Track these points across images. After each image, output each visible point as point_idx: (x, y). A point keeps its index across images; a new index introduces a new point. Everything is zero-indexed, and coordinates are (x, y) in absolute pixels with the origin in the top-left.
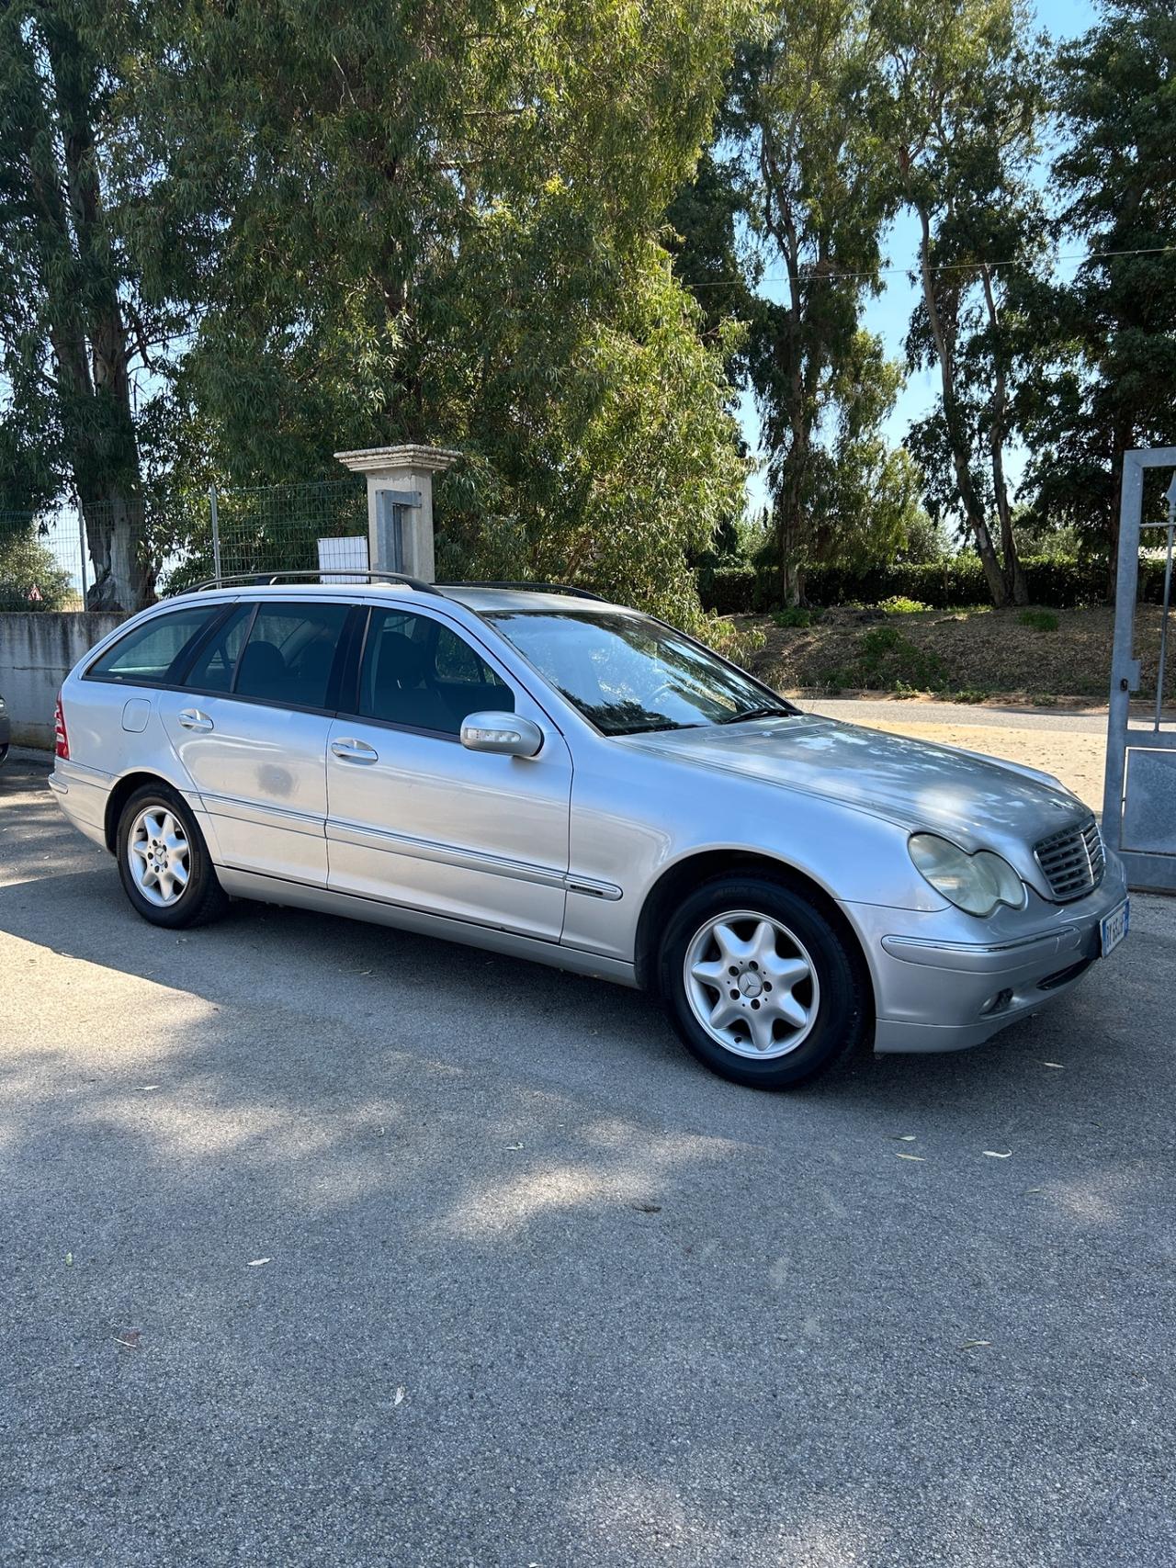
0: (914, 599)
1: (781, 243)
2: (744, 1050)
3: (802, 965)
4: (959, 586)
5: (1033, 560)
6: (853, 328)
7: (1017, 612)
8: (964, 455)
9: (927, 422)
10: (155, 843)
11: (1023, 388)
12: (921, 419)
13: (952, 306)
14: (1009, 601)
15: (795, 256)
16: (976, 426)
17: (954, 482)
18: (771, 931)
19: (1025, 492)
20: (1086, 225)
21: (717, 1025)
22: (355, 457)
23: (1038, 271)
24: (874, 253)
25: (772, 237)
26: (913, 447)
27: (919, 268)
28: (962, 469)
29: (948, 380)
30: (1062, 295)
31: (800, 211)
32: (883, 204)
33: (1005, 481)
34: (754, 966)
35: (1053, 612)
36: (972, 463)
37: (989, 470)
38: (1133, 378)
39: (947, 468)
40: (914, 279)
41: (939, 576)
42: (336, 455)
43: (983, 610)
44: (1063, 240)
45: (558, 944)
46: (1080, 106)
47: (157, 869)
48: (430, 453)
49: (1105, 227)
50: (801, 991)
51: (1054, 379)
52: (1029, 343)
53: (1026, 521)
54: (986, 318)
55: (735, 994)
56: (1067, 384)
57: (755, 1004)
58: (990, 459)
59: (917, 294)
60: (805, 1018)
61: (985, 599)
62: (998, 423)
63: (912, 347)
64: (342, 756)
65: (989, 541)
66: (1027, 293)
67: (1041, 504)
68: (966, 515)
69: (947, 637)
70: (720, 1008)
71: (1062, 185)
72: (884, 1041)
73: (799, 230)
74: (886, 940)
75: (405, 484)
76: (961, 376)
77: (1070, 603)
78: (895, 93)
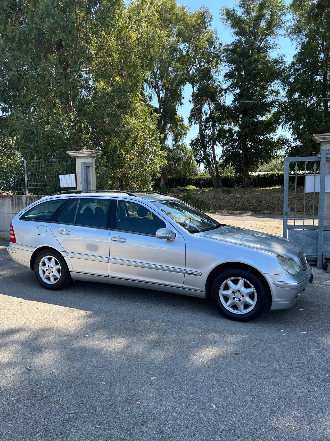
0: (193, 186)
1: (155, 90)
2: (236, 312)
3: (252, 290)
4: (205, 182)
5: (223, 175)
6: (176, 114)
7: (220, 189)
8: (205, 148)
9: (196, 139)
10: (48, 266)
11: (219, 131)
12: (194, 139)
13: (200, 109)
14: (218, 186)
15: (160, 94)
16: (208, 141)
17: (203, 155)
18: (243, 281)
19: (222, 158)
20: (233, 91)
21: (228, 306)
22: (73, 153)
23: (221, 101)
24: (181, 95)
25: (153, 89)
26: (192, 146)
27: (192, 99)
28: (205, 152)
29: (200, 128)
30: (228, 108)
31: (160, 83)
32: (182, 82)
33: (216, 155)
34: (239, 291)
35: (229, 189)
36: (207, 150)
37: (212, 152)
38: (247, 130)
39: (201, 151)
40: (190, 102)
41: (199, 180)
42: (67, 152)
43: (212, 188)
44: (227, 94)
45: (182, 288)
46: (231, 61)
47: (49, 274)
48: (95, 152)
49: (238, 91)
50: (251, 296)
51: (227, 129)
52: (220, 120)
53: (221, 166)
54: (209, 113)
55: (234, 298)
56: (230, 130)
57: (240, 300)
58: (212, 149)
59: (191, 106)
60: (253, 303)
61: (212, 185)
62: (214, 140)
63: (190, 119)
64: (114, 240)
65: (212, 170)
66: (220, 107)
67: (226, 161)
68: (206, 164)
69: (204, 196)
70: (230, 302)
71: (226, 80)
72: (273, 307)
73: (160, 88)
74: (274, 283)
75: (88, 160)
76: (203, 128)
77: (233, 187)
78: (184, 54)
